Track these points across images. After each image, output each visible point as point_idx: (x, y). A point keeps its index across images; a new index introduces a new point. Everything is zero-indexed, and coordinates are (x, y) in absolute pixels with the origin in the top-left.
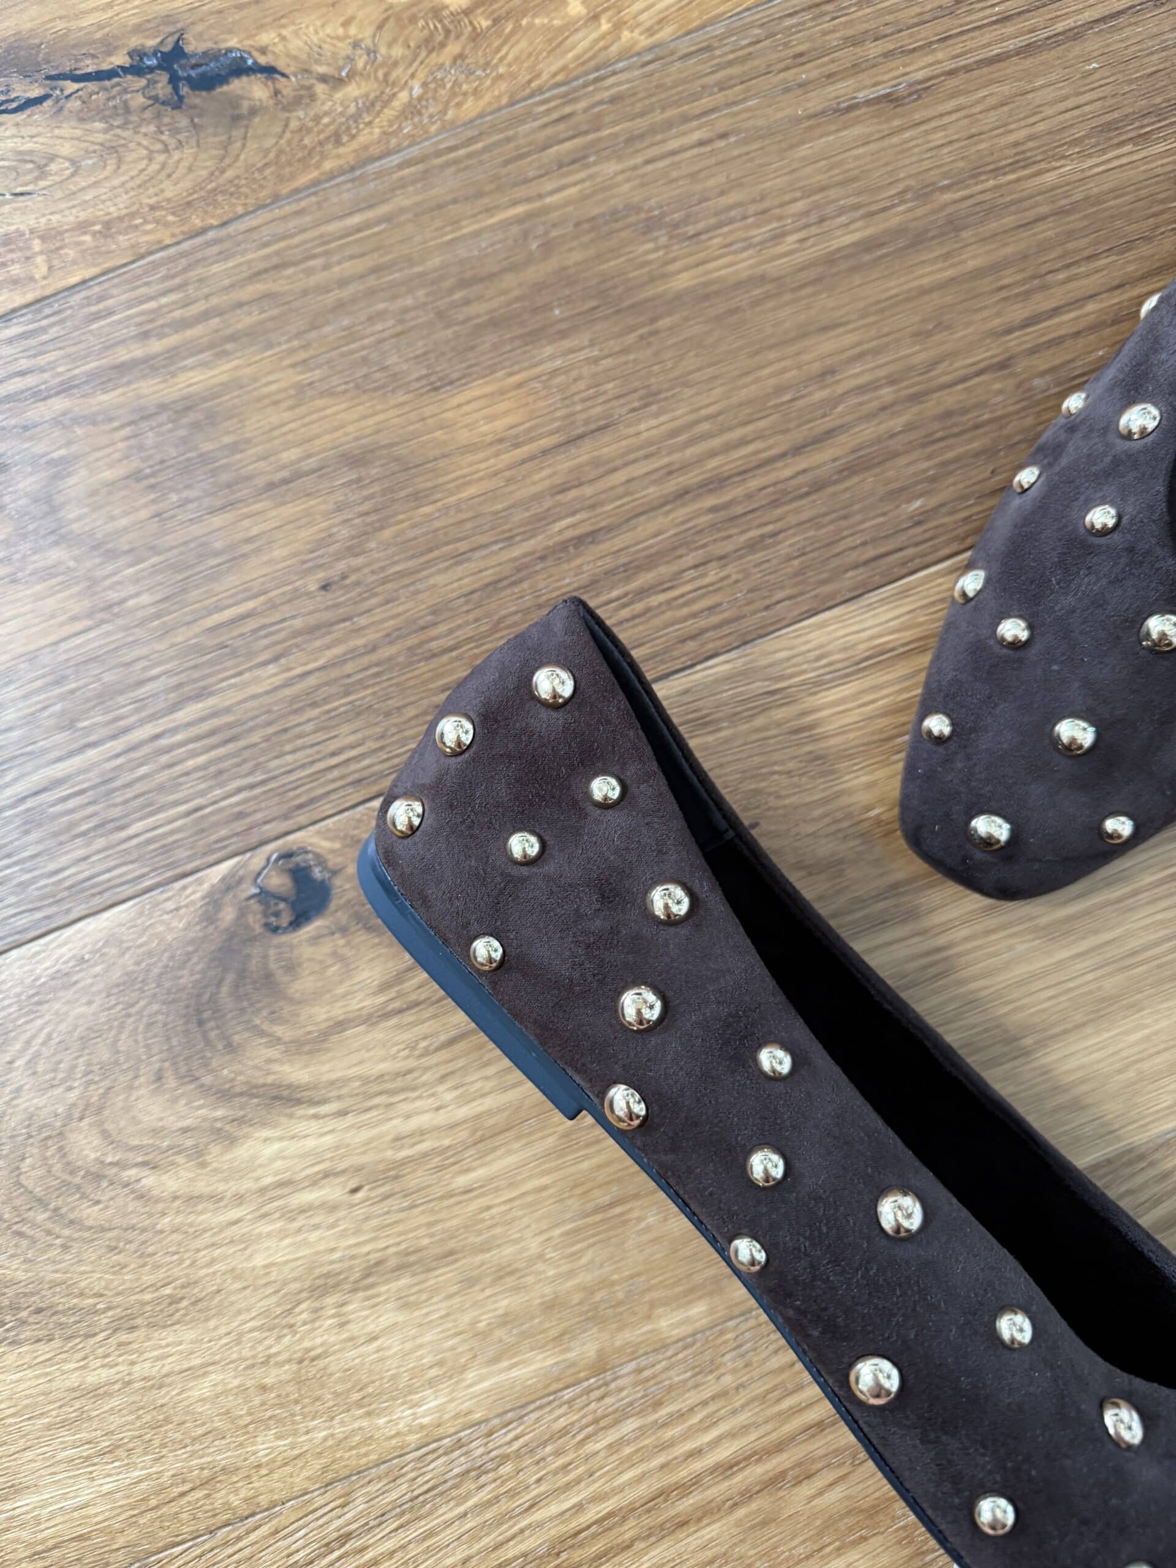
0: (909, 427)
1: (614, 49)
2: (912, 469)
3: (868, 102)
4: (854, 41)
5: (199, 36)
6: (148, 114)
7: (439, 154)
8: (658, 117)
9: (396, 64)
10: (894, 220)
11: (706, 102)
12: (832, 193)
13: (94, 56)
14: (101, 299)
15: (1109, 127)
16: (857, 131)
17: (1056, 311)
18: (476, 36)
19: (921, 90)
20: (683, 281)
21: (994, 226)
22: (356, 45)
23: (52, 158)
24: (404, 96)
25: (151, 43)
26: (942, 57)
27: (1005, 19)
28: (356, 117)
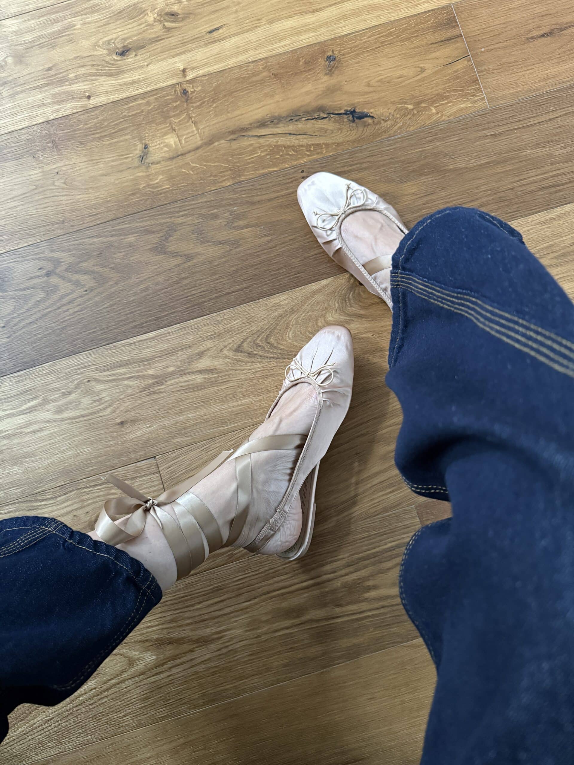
0: (493, 199)
1: (441, 119)
2: (493, 207)
3: (491, 135)
4: (489, 123)
5: (359, 109)
6: (348, 123)
7: (405, 137)
8: (449, 134)
9: (398, 118)
10: (493, 158)
11: (459, 132)
12: (483, 152)
13: (337, 110)
14: (336, 158)
15: (538, 144)
16: (488, 140)
17: (524, 179)
18: (414, 115)
19: (501, 134)
20: (451, 167)
21: (513, 161)
22: (390, 113)
23: (328, 129)
24: (399, 125)
25: (349, 109)
26: (506, 128)
27: (519, 121)
28: (389, 128)
